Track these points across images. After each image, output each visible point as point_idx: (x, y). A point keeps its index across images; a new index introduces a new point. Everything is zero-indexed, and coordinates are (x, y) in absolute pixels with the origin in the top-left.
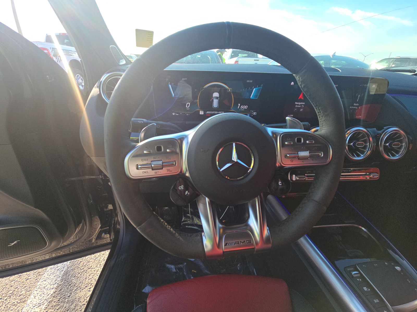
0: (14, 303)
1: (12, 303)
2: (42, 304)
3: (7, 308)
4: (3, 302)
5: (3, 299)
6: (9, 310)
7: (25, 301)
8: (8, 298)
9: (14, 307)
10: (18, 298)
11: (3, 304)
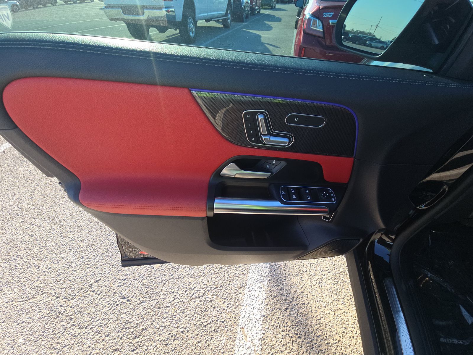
0: (236, 274)
1: (234, 273)
2: (263, 280)
3: (231, 279)
4: (225, 272)
5: (224, 269)
6: (233, 281)
7: (246, 274)
8: (229, 268)
9: (238, 279)
10: (238, 269)
11: (225, 274)
